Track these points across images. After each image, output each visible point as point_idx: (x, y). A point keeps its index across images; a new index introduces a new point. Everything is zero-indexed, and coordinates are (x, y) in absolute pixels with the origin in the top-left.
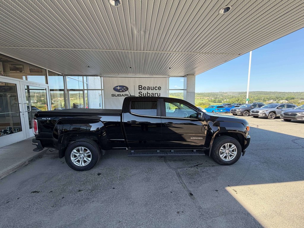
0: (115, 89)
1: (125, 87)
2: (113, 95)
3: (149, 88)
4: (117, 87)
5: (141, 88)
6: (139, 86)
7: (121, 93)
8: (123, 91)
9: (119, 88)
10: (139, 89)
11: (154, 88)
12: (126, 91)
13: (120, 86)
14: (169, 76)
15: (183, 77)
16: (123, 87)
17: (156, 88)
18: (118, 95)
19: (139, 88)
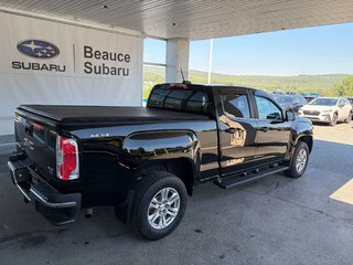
0: (22, 48)
1: (52, 46)
2: (17, 65)
3: (107, 56)
4: (29, 42)
5: (90, 52)
6: (85, 47)
7: (41, 62)
8: (44, 57)
9: (33, 46)
10: (86, 56)
11: (117, 57)
12: (52, 55)
13: (36, 42)
14: (145, 35)
15: (166, 40)
16: (45, 44)
17: (121, 58)
18: (32, 66)
19: (86, 52)
